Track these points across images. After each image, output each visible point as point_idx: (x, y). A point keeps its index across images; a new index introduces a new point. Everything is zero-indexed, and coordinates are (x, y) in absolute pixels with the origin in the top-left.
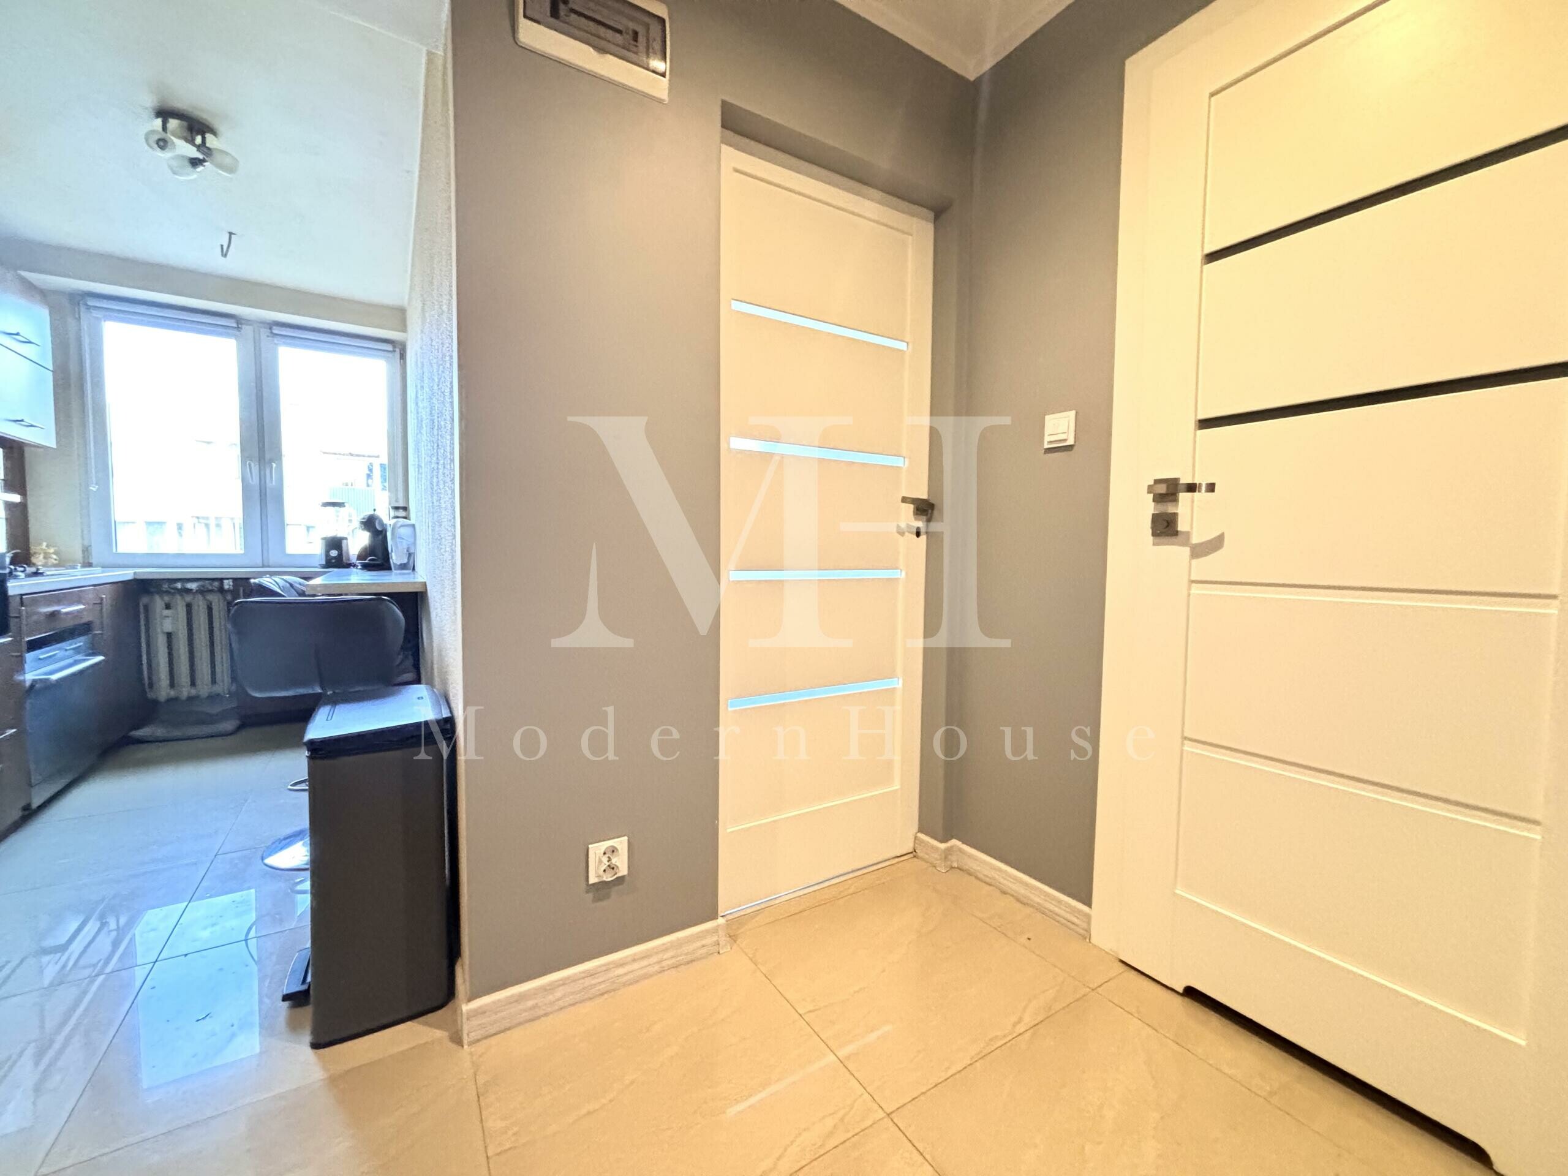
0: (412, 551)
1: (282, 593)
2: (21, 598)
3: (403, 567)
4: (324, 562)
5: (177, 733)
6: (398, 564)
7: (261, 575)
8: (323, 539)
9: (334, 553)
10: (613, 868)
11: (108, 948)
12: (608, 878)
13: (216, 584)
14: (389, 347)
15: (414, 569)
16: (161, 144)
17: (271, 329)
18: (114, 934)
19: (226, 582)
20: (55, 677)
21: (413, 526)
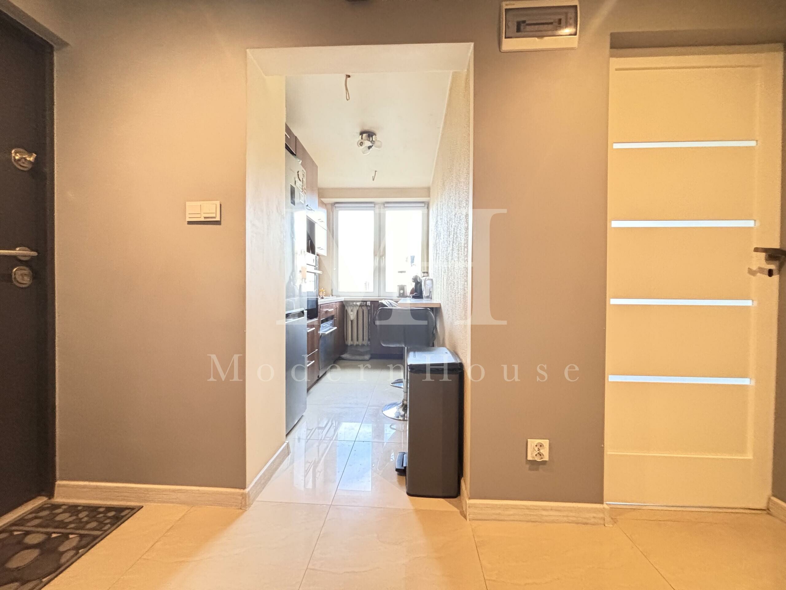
0: (431, 290)
1: (387, 305)
2: (320, 306)
3: (428, 297)
4: (398, 295)
5: (353, 358)
6: (426, 296)
7: (382, 299)
8: (398, 286)
9: (402, 292)
10: (541, 455)
11: (333, 433)
12: (538, 459)
13: (365, 303)
14: (423, 205)
15: (431, 298)
16: (361, 144)
17: (384, 205)
18: (334, 428)
19: (368, 302)
20: (327, 333)
21: (432, 280)
